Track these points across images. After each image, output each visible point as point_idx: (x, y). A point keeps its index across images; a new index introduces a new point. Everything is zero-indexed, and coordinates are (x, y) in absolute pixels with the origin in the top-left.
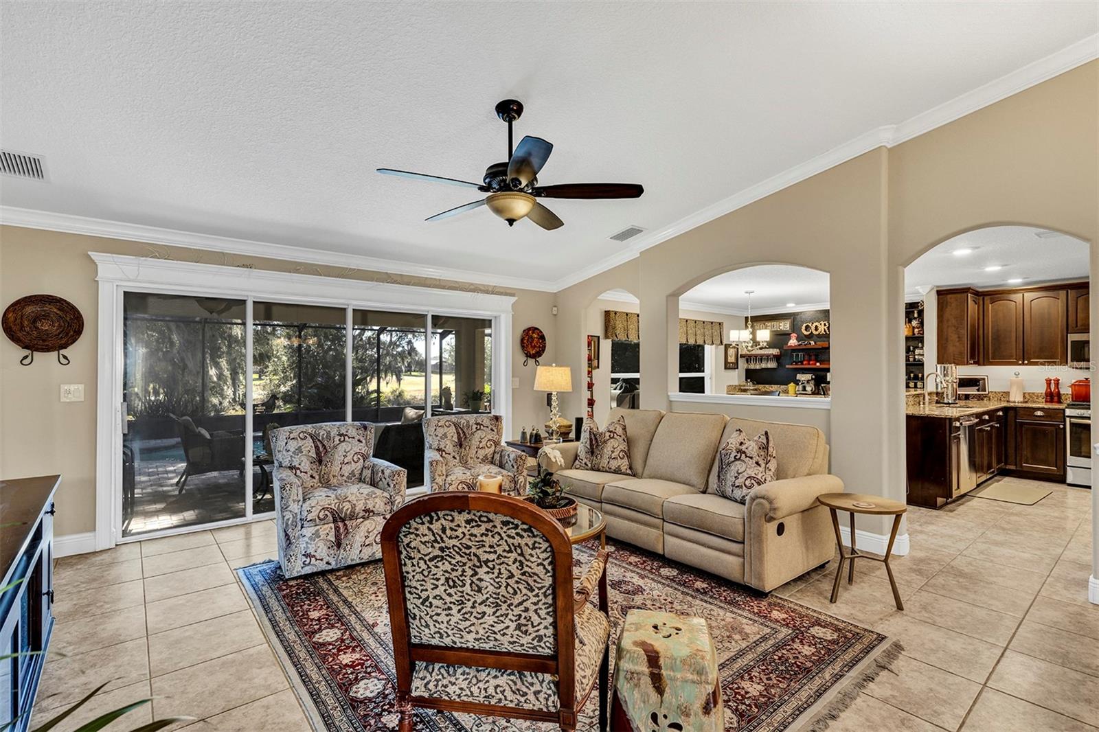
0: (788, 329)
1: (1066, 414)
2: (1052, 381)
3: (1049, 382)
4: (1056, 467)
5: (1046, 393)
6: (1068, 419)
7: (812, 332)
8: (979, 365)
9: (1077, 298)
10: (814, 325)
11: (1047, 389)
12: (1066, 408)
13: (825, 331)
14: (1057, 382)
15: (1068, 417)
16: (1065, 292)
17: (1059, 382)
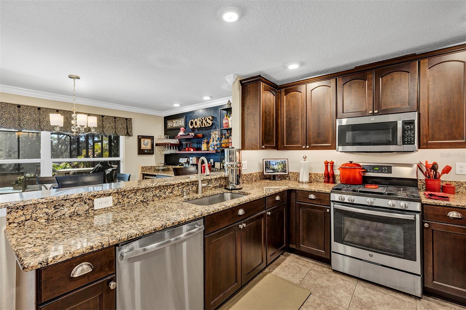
0: (183, 125)
1: (331, 199)
2: (329, 164)
3: (326, 163)
4: (325, 251)
5: (324, 174)
6: (332, 204)
7: (194, 127)
8: (278, 150)
9: (344, 85)
10: (195, 121)
11: (325, 171)
12: (331, 192)
13: (200, 125)
14: (332, 164)
15: (333, 201)
16: (335, 80)
17: (334, 164)
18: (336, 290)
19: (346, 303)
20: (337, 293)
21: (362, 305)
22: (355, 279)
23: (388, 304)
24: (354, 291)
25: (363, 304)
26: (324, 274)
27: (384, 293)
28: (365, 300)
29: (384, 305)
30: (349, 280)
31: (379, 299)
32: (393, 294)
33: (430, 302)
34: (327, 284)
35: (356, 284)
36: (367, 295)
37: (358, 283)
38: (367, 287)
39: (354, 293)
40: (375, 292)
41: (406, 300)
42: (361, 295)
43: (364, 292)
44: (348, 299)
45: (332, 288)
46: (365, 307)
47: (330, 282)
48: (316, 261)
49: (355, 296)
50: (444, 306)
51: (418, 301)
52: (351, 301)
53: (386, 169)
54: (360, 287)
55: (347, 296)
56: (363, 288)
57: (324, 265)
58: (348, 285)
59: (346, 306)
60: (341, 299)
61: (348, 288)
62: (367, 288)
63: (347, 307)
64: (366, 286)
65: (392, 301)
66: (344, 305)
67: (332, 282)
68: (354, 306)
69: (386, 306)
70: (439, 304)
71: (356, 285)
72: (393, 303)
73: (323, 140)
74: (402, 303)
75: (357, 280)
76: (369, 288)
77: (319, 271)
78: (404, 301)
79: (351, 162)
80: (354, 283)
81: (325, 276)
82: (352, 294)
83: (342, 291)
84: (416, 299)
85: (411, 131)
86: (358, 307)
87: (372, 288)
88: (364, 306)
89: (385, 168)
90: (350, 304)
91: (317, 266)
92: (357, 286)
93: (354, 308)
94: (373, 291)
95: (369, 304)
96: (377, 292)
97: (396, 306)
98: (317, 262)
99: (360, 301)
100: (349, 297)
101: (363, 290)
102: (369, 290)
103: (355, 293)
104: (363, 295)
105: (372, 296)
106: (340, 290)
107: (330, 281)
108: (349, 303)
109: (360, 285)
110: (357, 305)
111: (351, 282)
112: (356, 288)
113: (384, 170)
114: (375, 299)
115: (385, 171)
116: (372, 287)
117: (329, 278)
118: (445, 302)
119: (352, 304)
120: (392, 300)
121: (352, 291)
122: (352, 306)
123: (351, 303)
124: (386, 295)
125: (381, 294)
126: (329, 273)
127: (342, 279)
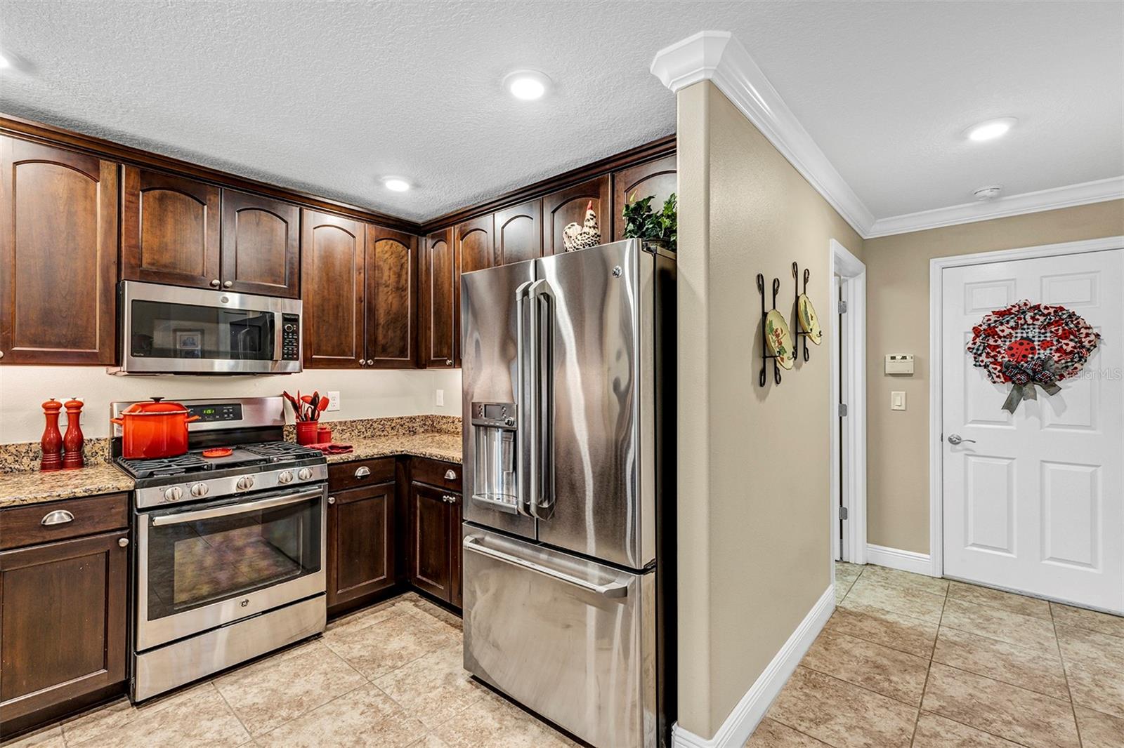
1: (140, 506)
2: (63, 410)
3: (52, 411)
4: (107, 668)
5: (43, 444)
6: (143, 519)
9: (143, 191)
11: (47, 432)
14: (76, 409)
15: (144, 511)
16: (115, 168)
17: (82, 409)
18: (193, 733)
19: (238, 733)
20: (200, 735)
21: (267, 711)
22: (204, 685)
23: (296, 675)
24: (227, 703)
25: (265, 708)
26: (122, 730)
27: (274, 666)
28: (259, 700)
29: (293, 682)
30: (194, 695)
31: (277, 680)
32: (287, 656)
33: (334, 630)
34: (156, 740)
35: (215, 691)
36: (256, 691)
37: (217, 684)
38: (239, 679)
39: (229, 706)
40: (261, 675)
41: (310, 650)
42: (246, 699)
43: (244, 690)
44: (233, 723)
45: (177, 737)
46: (273, 710)
47: (158, 732)
48: (58, 723)
49: (238, 710)
50: (348, 623)
51: (322, 640)
52: (244, 723)
53: (231, 410)
54: (229, 688)
55: (227, 722)
56: (236, 686)
57: (94, 715)
58: (205, 703)
59: (245, 739)
60: (221, 736)
61: (210, 707)
62: (242, 680)
63: (249, 738)
64: (235, 678)
65: (296, 667)
66: (239, 740)
67: (163, 728)
68: (257, 725)
69: (297, 681)
70: (343, 625)
71: (218, 692)
72: (300, 667)
73: (65, 336)
74: (309, 658)
75: (210, 682)
76: (245, 677)
77: (96, 736)
78: (309, 654)
79: (157, 400)
80: (209, 692)
81: (130, 733)
82: (229, 710)
83: (205, 724)
84: (317, 639)
85: (293, 335)
86: (263, 720)
87: (249, 672)
88: (271, 710)
89: (228, 410)
90: (245, 728)
91: (77, 732)
92: (221, 691)
93: (261, 727)
94: (255, 676)
95: (274, 699)
96: (264, 672)
97: (308, 669)
98: (61, 725)
99: (254, 708)
100: (230, 720)
101: (240, 688)
102: (249, 680)
103: (231, 705)
104: (249, 696)
105: (264, 685)
106: (198, 725)
107: (158, 729)
108: (244, 730)
109: (223, 686)
110: (258, 718)
111: (203, 695)
112: (224, 695)
113: (226, 413)
114: (271, 685)
115: (229, 416)
116: (247, 672)
117: (145, 727)
118: (345, 618)
119: (250, 725)
120: (295, 665)
121: (223, 707)
122: (253, 728)
123: (246, 725)
124: (279, 666)
125: (272, 670)
126: (133, 719)
127: (177, 705)
